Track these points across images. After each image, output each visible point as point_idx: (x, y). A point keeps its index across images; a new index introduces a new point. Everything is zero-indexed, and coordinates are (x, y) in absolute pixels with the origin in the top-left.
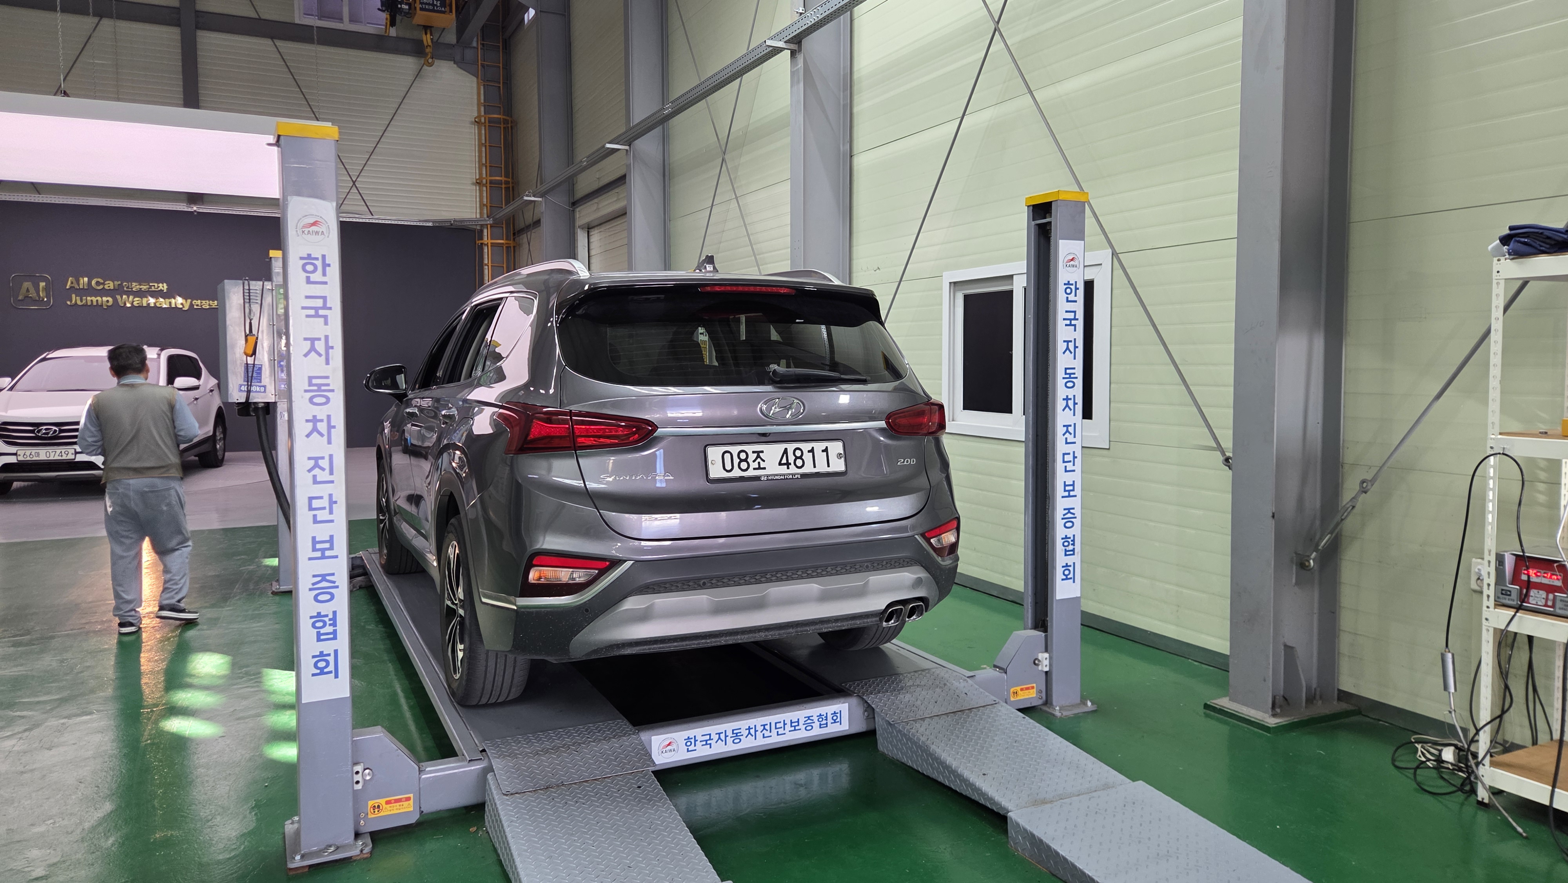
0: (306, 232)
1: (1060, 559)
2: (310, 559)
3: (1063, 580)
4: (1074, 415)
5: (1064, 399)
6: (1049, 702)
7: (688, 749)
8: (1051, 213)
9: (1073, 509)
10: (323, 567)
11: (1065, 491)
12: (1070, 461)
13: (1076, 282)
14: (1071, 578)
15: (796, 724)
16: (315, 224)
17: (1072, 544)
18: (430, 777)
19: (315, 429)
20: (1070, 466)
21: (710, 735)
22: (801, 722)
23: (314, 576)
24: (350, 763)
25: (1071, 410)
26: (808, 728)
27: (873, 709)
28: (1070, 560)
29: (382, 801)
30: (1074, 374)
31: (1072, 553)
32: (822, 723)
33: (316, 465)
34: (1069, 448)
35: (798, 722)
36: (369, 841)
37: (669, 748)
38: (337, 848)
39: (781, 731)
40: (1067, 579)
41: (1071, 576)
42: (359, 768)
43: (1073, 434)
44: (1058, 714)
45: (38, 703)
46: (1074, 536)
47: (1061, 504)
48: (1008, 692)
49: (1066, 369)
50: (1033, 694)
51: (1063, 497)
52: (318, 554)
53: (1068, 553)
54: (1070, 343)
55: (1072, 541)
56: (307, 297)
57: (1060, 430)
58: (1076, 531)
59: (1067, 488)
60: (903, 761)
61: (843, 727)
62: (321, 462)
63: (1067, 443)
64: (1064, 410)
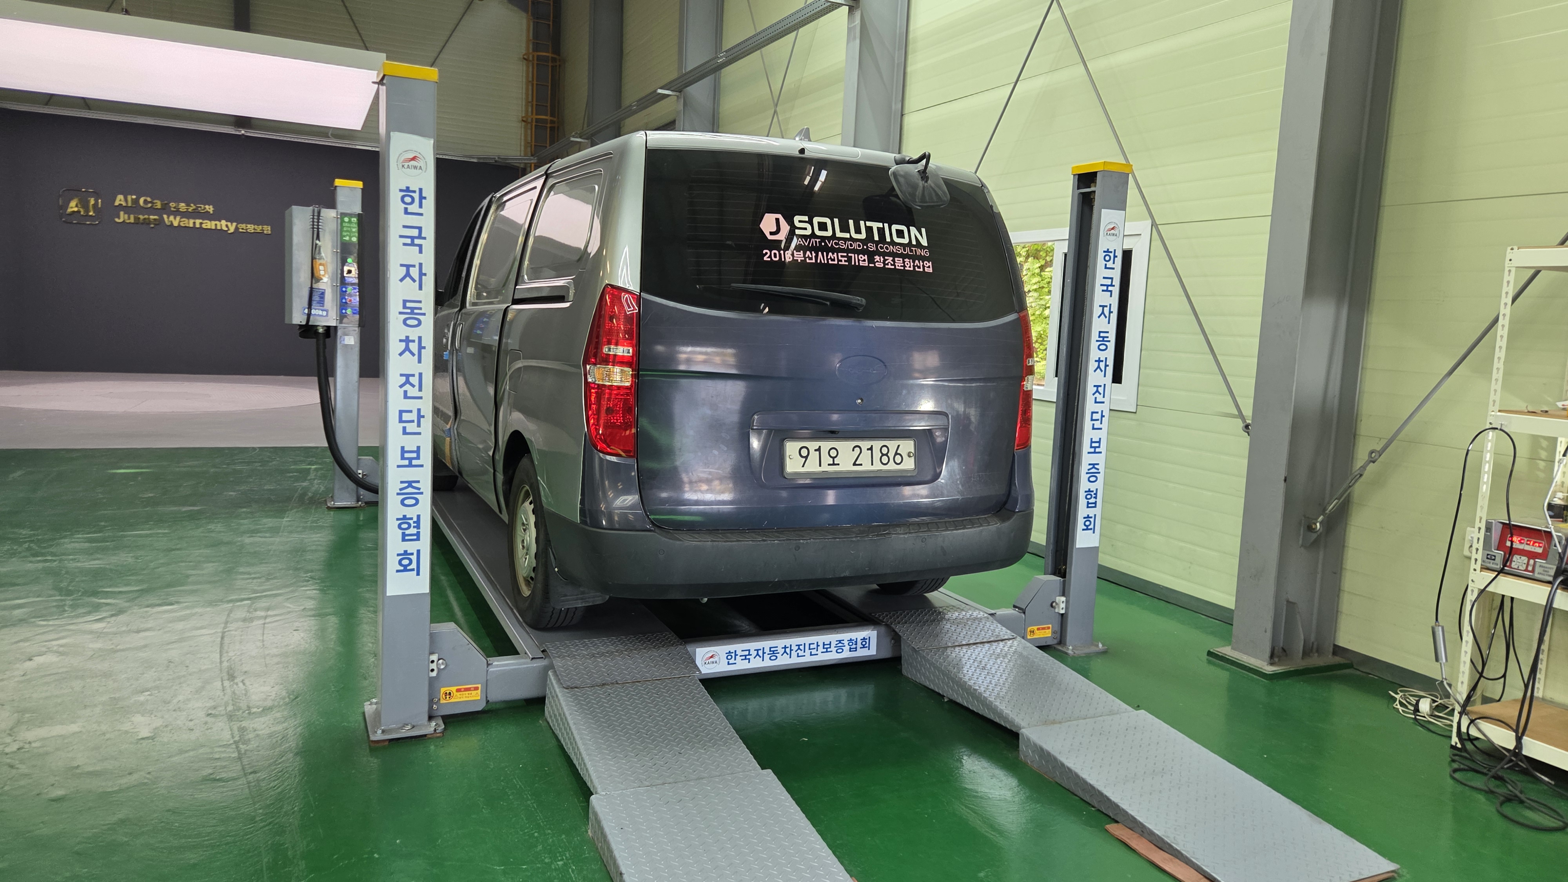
0: (406, 166)
1: (1082, 511)
2: (399, 466)
3: (1083, 530)
4: (1105, 376)
5: (1096, 361)
6: (1063, 642)
7: (728, 662)
8: (1096, 183)
9: (1098, 464)
10: (410, 474)
11: (1091, 447)
12: (1098, 420)
13: (1115, 250)
14: (1091, 529)
15: (829, 646)
16: (414, 159)
17: (1094, 497)
18: (496, 671)
19: (407, 349)
20: (1097, 424)
21: (749, 650)
22: (833, 645)
23: (402, 482)
24: (427, 652)
25: (1102, 371)
26: (839, 651)
27: (900, 637)
28: (1091, 512)
29: (454, 689)
30: (1107, 337)
31: (1094, 505)
32: (852, 647)
33: (408, 382)
34: (1098, 408)
35: (830, 644)
36: (441, 722)
37: (712, 660)
38: (413, 727)
39: (814, 652)
40: (1087, 529)
41: (1091, 526)
42: (434, 657)
43: (1102, 395)
44: (1070, 652)
45: (120, 592)
46: (1097, 489)
47: (1086, 459)
48: (1025, 630)
49: (1100, 332)
50: (1048, 633)
51: (1089, 453)
52: (406, 462)
53: (1090, 505)
54: (1105, 308)
55: (1094, 494)
56: (404, 227)
57: (1090, 389)
58: (1099, 485)
59: (1094, 445)
60: (926, 684)
61: (871, 651)
62: (411, 379)
63: (1096, 402)
64: (1095, 371)
